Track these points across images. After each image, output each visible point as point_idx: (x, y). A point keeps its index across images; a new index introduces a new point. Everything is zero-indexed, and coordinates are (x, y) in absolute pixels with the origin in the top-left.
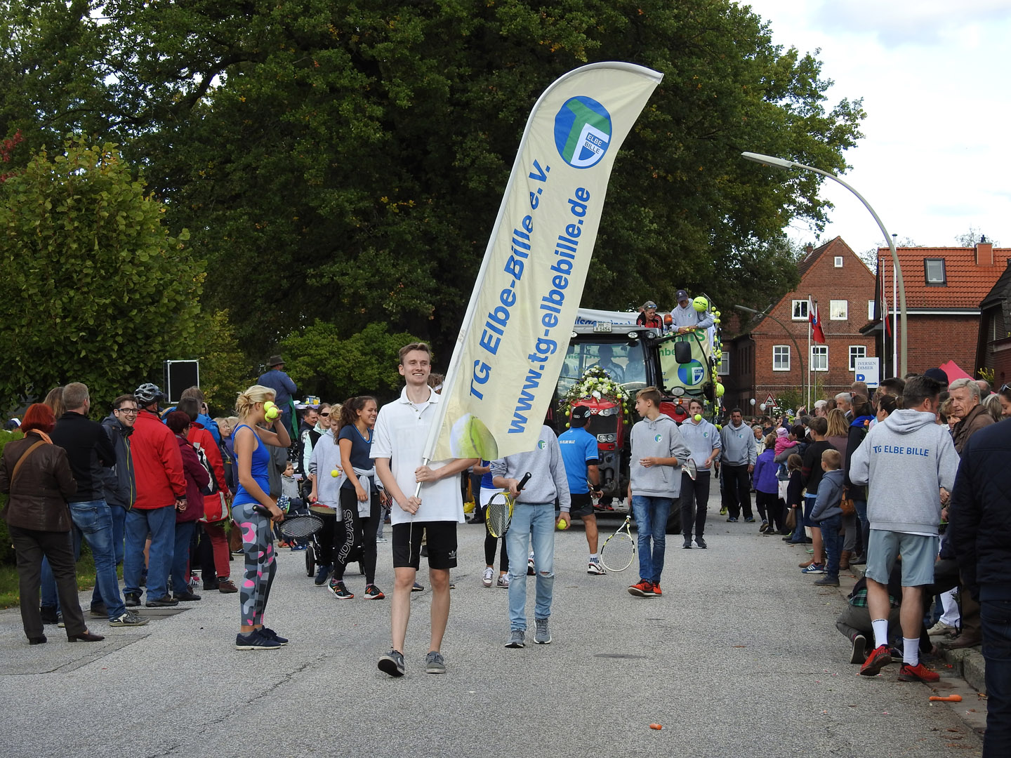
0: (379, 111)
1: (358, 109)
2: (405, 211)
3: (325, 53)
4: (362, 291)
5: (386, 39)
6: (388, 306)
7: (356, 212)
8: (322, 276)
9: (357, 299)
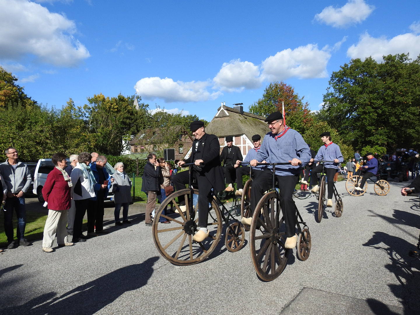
0: (376, 114)
1: (373, 114)
2: (382, 129)
3: (368, 107)
4: (375, 141)
5: (377, 104)
6: (379, 143)
7: (373, 130)
8: (368, 139)
9: (374, 142)
